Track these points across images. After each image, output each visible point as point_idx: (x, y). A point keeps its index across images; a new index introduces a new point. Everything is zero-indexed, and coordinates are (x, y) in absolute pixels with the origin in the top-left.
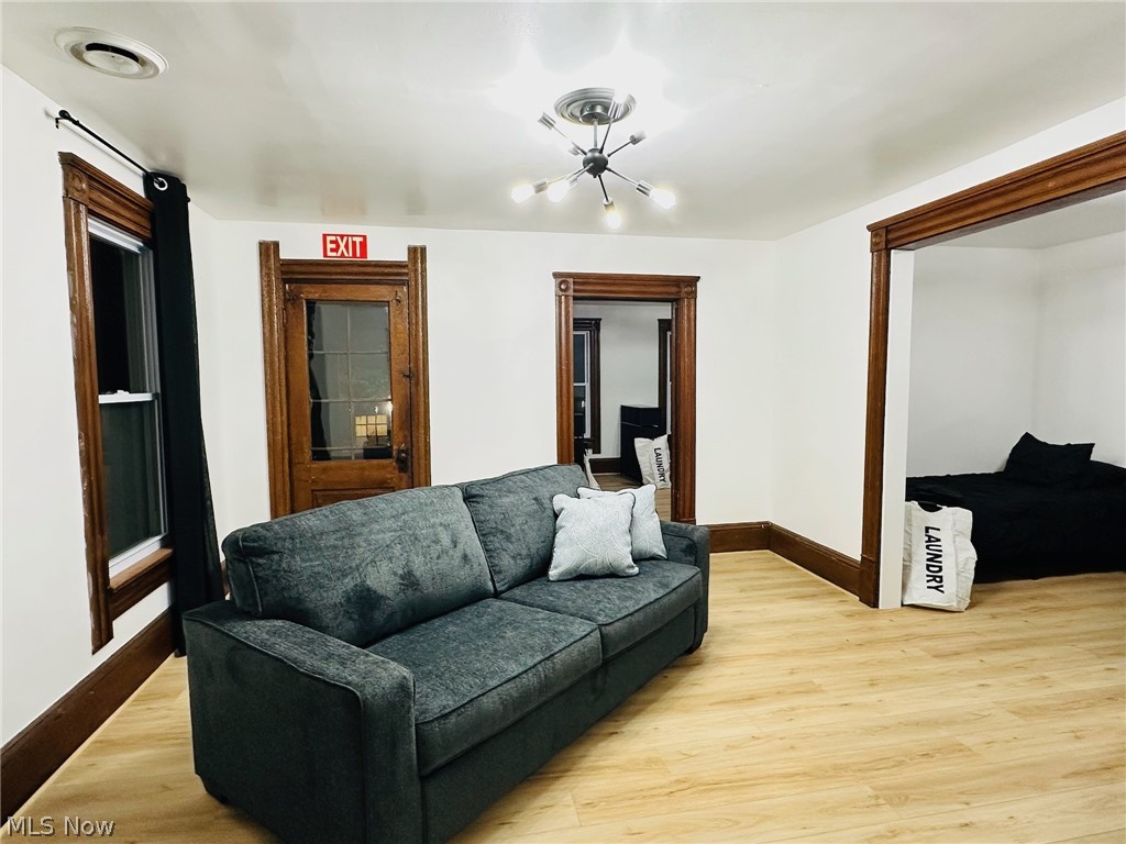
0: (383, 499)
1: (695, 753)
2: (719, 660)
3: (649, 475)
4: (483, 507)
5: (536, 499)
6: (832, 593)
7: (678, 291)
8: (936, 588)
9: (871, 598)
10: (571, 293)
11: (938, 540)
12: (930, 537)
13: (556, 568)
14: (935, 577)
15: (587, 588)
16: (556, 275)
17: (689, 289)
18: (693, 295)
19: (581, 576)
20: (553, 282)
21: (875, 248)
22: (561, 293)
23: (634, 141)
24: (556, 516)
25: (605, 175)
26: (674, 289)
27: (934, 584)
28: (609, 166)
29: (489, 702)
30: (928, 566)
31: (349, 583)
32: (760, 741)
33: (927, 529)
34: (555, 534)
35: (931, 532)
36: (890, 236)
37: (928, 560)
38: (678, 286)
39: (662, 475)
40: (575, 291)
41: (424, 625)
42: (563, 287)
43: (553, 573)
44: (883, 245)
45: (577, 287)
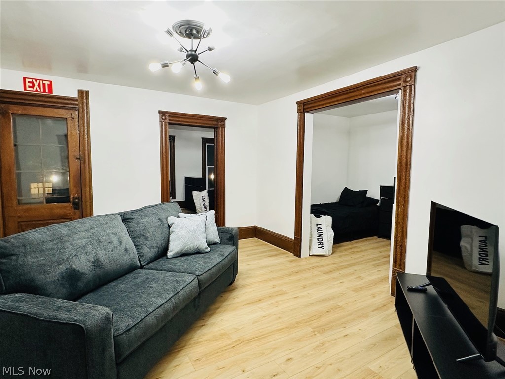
0: (78, 222)
1: (240, 327)
2: (244, 286)
3: (199, 208)
4: (133, 224)
5: (159, 219)
6: (283, 253)
7: (217, 124)
8: (321, 247)
9: (298, 254)
10: (167, 121)
11: (321, 229)
12: (318, 228)
13: (171, 251)
14: (320, 243)
15: (188, 260)
16: (160, 112)
17: (222, 123)
18: (224, 126)
19: (183, 254)
20: (158, 115)
21: (299, 111)
22: (162, 121)
23: (210, 49)
24: (169, 227)
25: (197, 63)
26: (215, 123)
27: (320, 246)
28: (199, 59)
29: (151, 319)
30: (318, 239)
31: (63, 268)
32: (267, 317)
33: (317, 224)
34: (169, 235)
35: (319, 226)
36: (305, 107)
37: (318, 237)
38: (217, 122)
39: (206, 208)
40: (169, 120)
41: (105, 286)
42: (163, 118)
43: (170, 254)
44: (302, 110)
45: (171, 119)
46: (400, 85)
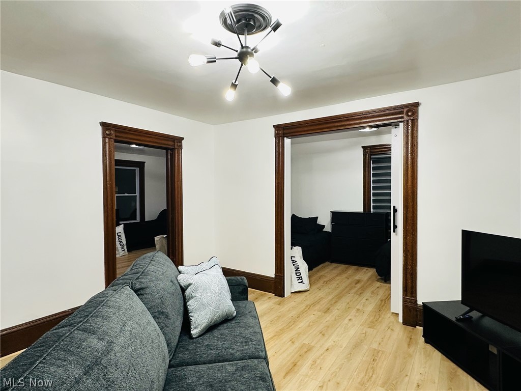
4: (148, 296)
7: (174, 144)
8: (301, 282)
9: (280, 292)
10: (113, 136)
11: (296, 262)
12: (293, 261)
14: (299, 277)
16: (103, 125)
17: (179, 144)
18: (180, 147)
21: (277, 136)
22: (107, 137)
26: (171, 143)
30: (296, 273)
33: (292, 257)
35: (293, 259)
36: (283, 131)
37: (296, 271)
38: (174, 142)
40: (116, 136)
42: (107, 133)
44: (281, 135)
45: (118, 134)
46: (402, 117)
